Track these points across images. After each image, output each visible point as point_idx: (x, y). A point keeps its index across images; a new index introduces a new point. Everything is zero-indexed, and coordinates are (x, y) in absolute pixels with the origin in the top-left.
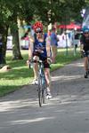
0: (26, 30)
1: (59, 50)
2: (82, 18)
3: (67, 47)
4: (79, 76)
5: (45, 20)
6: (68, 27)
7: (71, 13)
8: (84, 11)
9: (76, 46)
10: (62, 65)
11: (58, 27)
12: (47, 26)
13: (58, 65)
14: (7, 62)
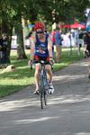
0: (31, 29)
1: (63, 50)
2: (86, 18)
3: (71, 47)
4: (83, 76)
5: (50, 20)
6: (72, 26)
7: (75, 13)
8: (88, 11)
9: (80, 45)
10: (66, 64)
11: (62, 26)
12: (51, 25)
13: (63, 64)
14: (12, 61)
